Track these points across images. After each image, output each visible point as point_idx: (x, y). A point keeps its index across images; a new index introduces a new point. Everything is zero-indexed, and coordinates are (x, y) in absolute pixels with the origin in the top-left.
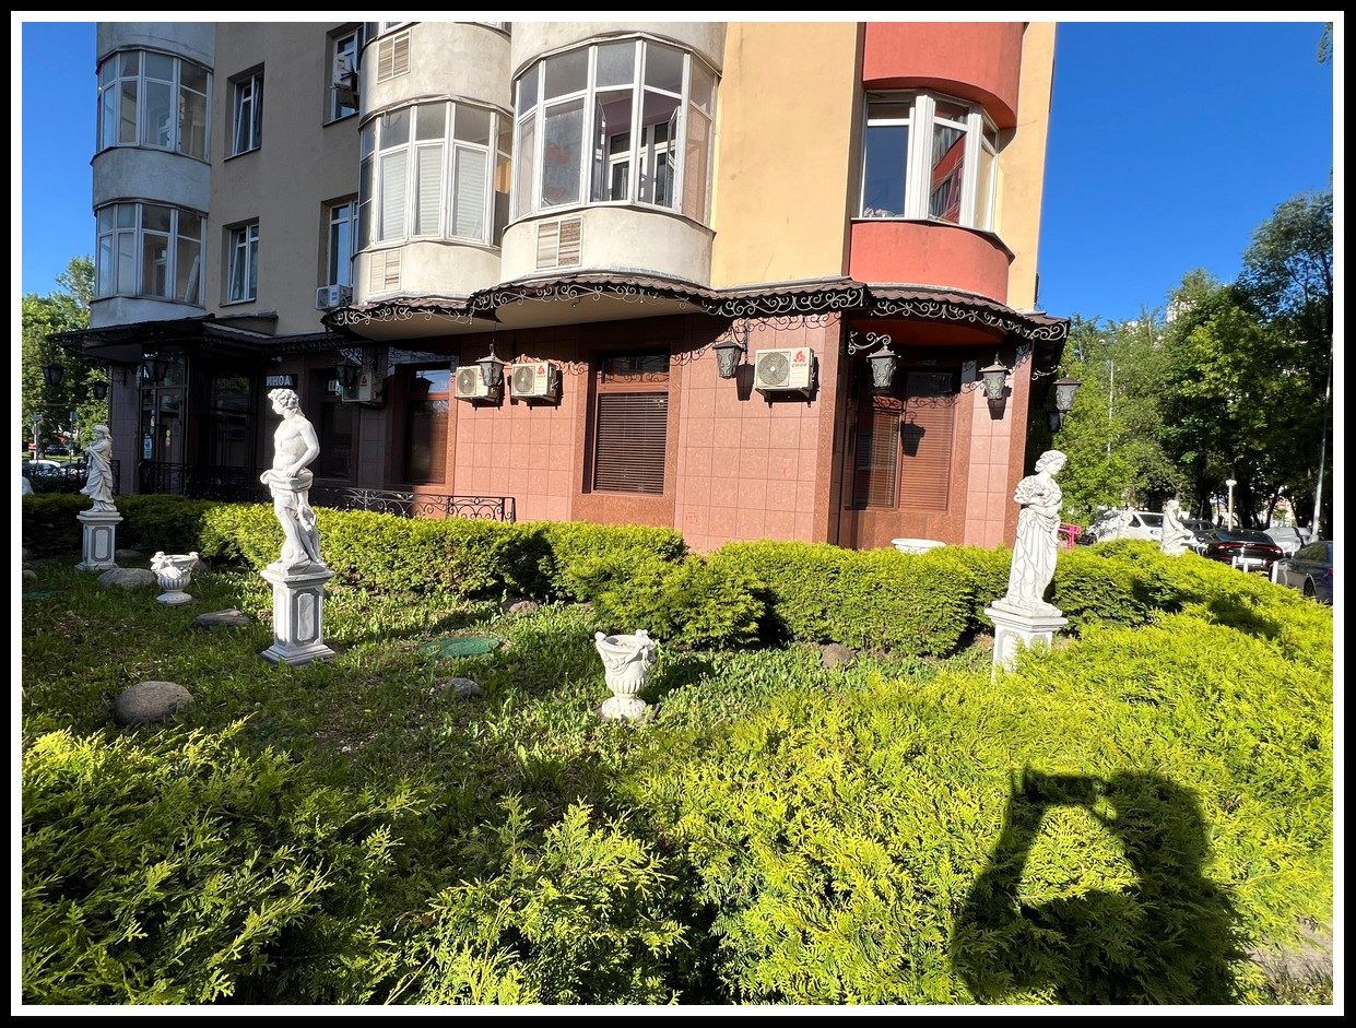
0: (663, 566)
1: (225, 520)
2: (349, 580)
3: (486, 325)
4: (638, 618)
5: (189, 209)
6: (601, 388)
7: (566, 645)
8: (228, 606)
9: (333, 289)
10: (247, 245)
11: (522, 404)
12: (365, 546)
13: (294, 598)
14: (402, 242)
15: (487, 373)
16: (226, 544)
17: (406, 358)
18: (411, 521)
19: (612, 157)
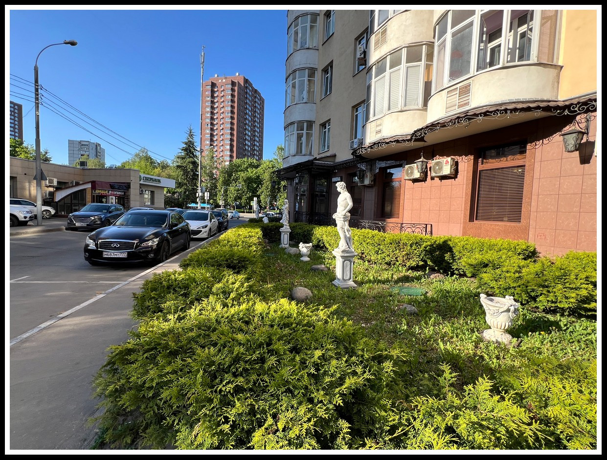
0: (523, 263)
1: (320, 232)
2: (361, 257)
3: (420, 144)
4: (506, 289)
5: (310, 121)
6: (481, 167)
7: (461, 298)
8: (321, 264)
9: (356, 140)
10: (327, 130)
11: (437, 179)
12: (368, 244)
13: (344, 262)
14: (383, 115)
15: (419, 167)
16: (320, 241)
17: (383, 164)
18: (385, 234)
19: (489, 45)
